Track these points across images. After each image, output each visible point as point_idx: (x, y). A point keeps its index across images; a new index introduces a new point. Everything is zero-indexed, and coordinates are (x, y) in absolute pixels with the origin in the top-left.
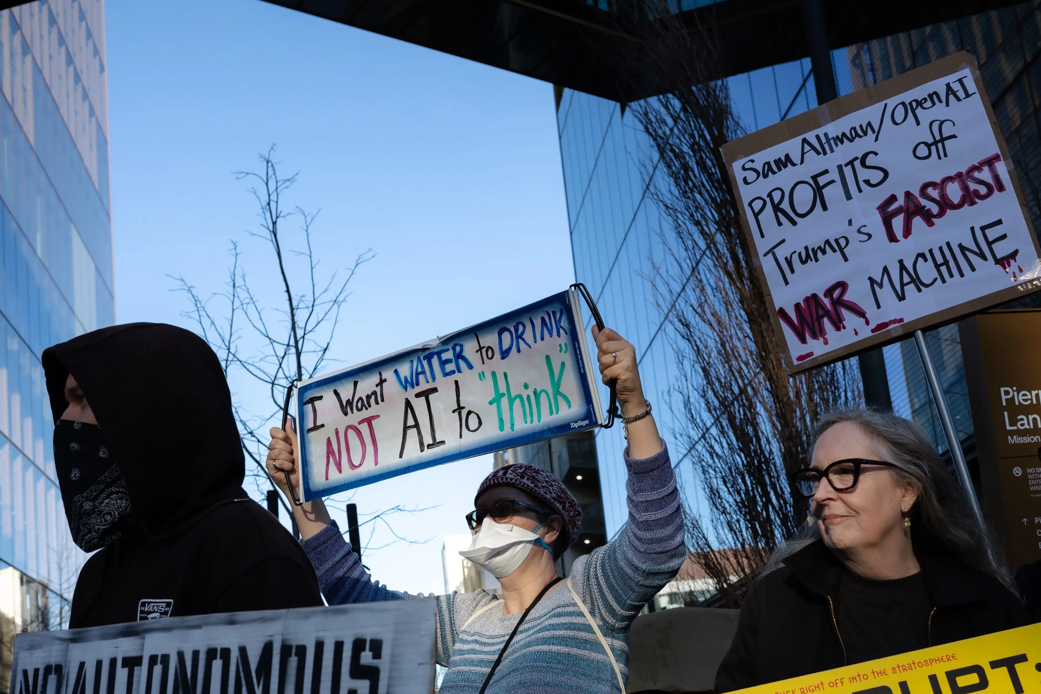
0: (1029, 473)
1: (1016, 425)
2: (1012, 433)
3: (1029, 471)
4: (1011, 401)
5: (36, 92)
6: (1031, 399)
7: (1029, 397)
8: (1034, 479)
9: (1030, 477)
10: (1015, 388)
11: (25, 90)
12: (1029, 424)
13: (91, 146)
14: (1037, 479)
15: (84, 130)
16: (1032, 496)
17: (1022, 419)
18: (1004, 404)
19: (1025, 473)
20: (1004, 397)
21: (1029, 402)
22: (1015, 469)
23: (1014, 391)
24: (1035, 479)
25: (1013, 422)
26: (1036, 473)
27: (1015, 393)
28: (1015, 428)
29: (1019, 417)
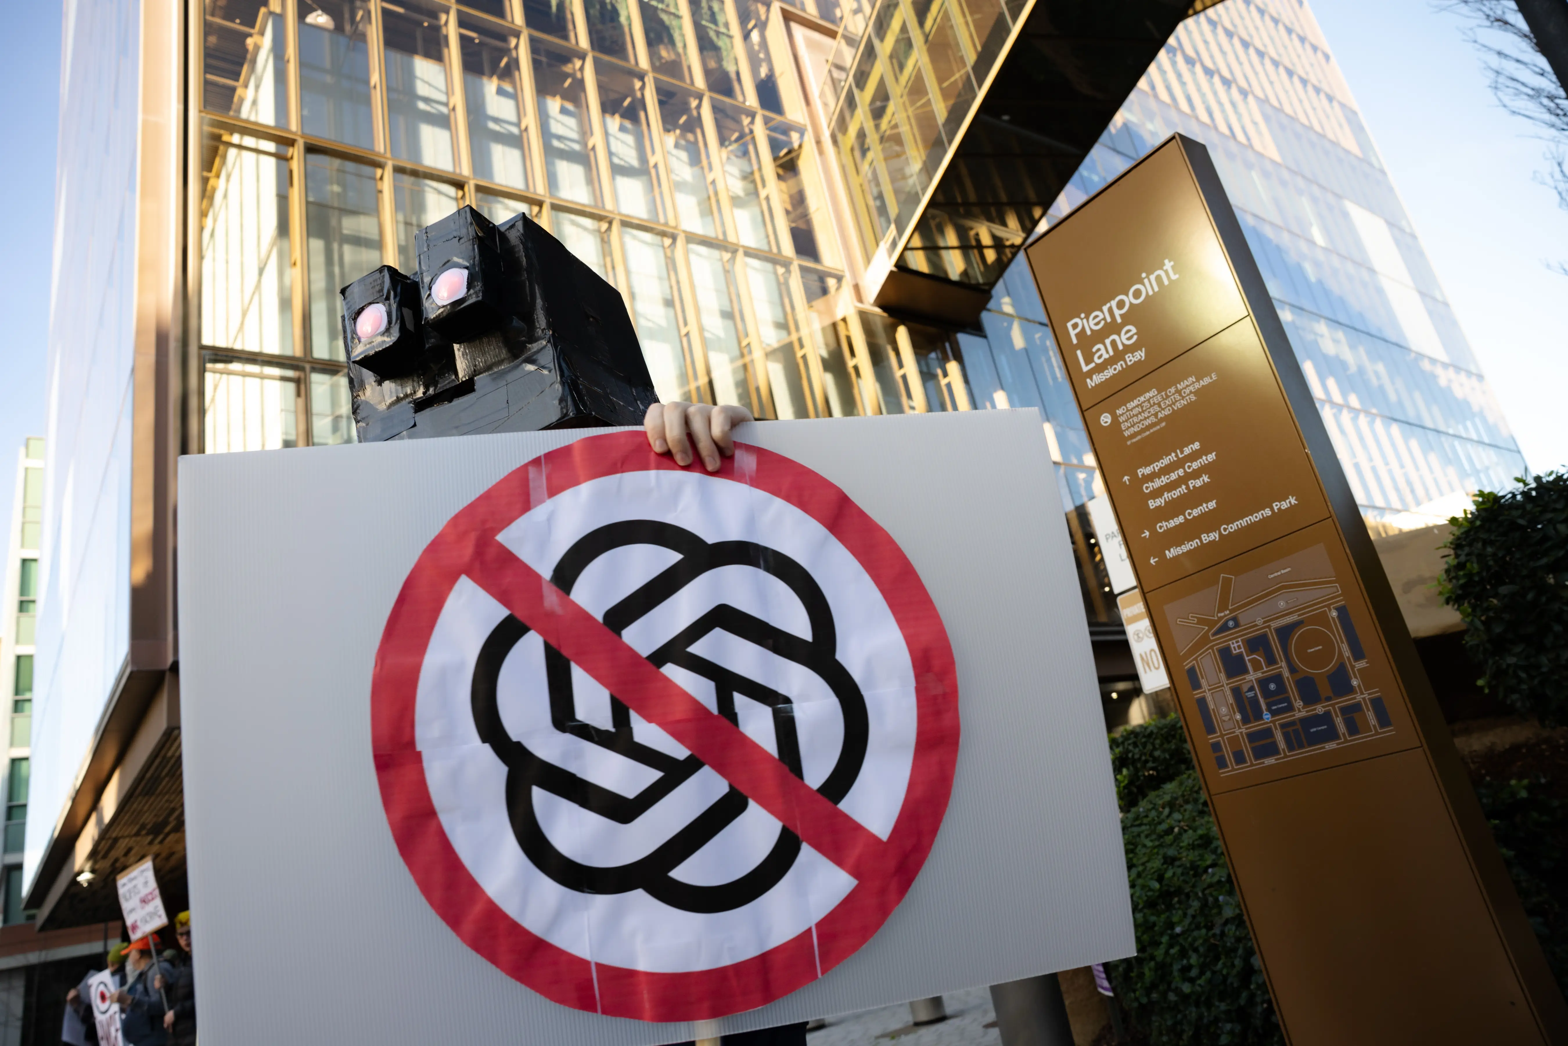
0: (1120, 415)
1: (1093, 361)
2: (1090, 374)
3: (1119, 412)
4: (1081, 335)
5: (1267, 118)
6: (1104, 319)
7: (1101, 316)
8: (1126, 421)
9: (1121, 419)
10: (1083, 315)
11: (1255, 124)
12: (1107, 352)
13: (1341, 126)
14: (1131, 417)
15: (1328, 117)
16: (1129, 443)
17: (1099, 350)
18: (1075, 341)
19: (1115, 418)
20: (1073, 333)
21: (1103, 323)
22: (1102, 418)
23: (1082, 319)
24: (1129, 419)
25: (1089, 360)
26: (1128, 410)
27: (1085, 321)
28: (1092, 365)
29: (1094, 350)
